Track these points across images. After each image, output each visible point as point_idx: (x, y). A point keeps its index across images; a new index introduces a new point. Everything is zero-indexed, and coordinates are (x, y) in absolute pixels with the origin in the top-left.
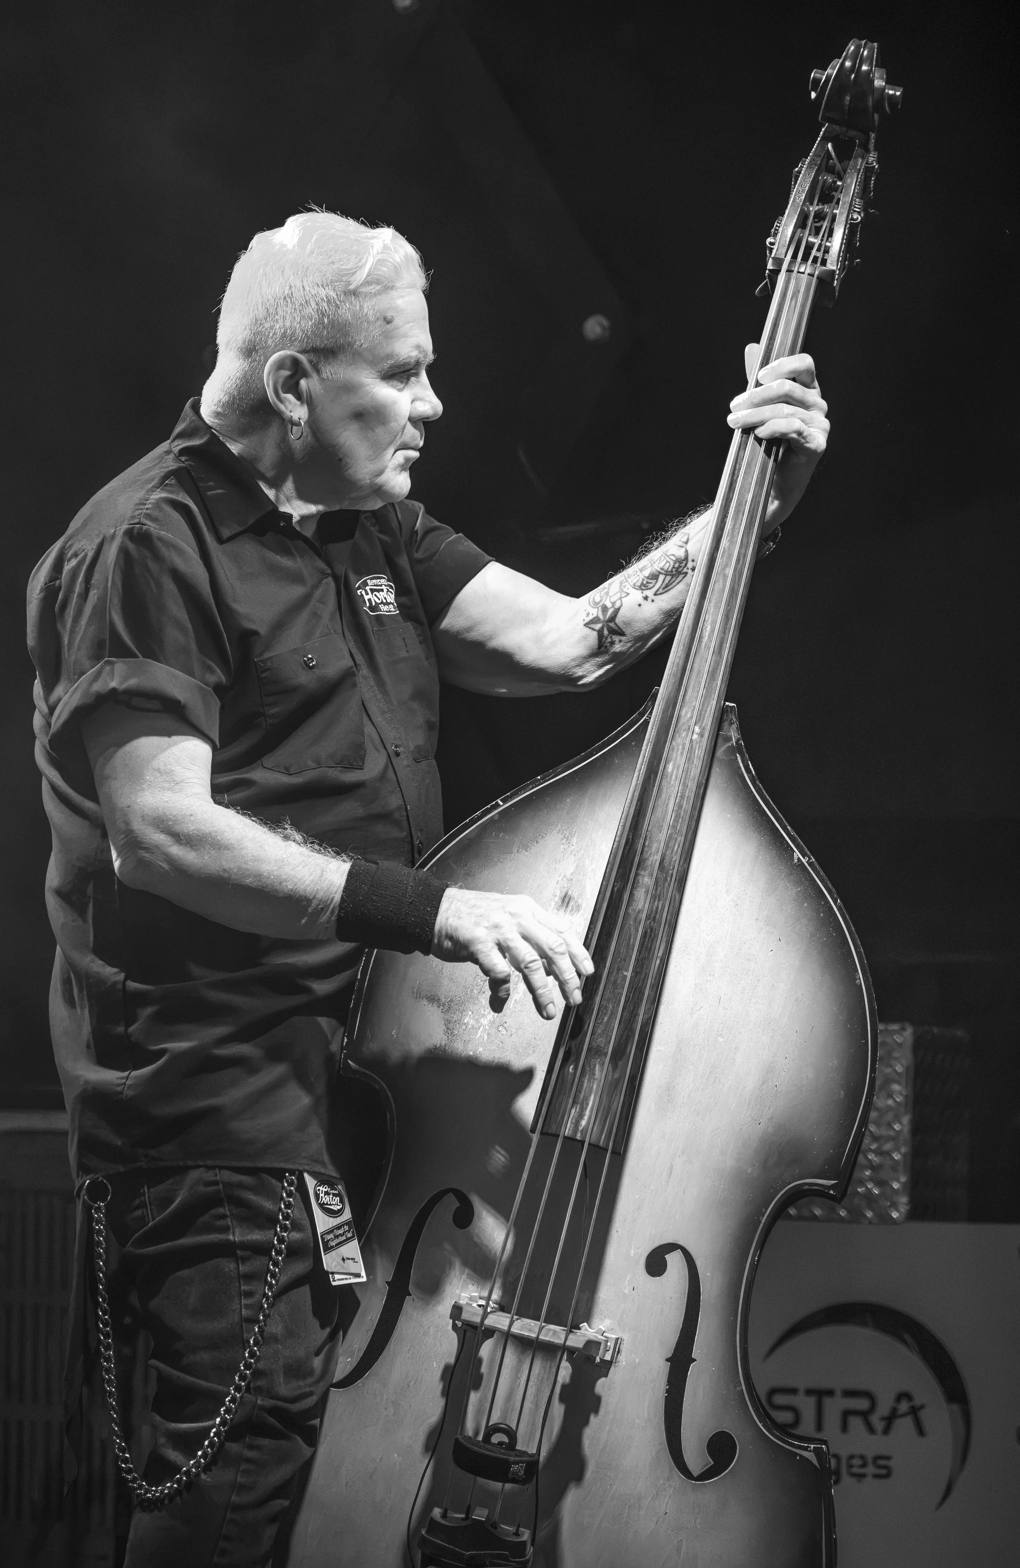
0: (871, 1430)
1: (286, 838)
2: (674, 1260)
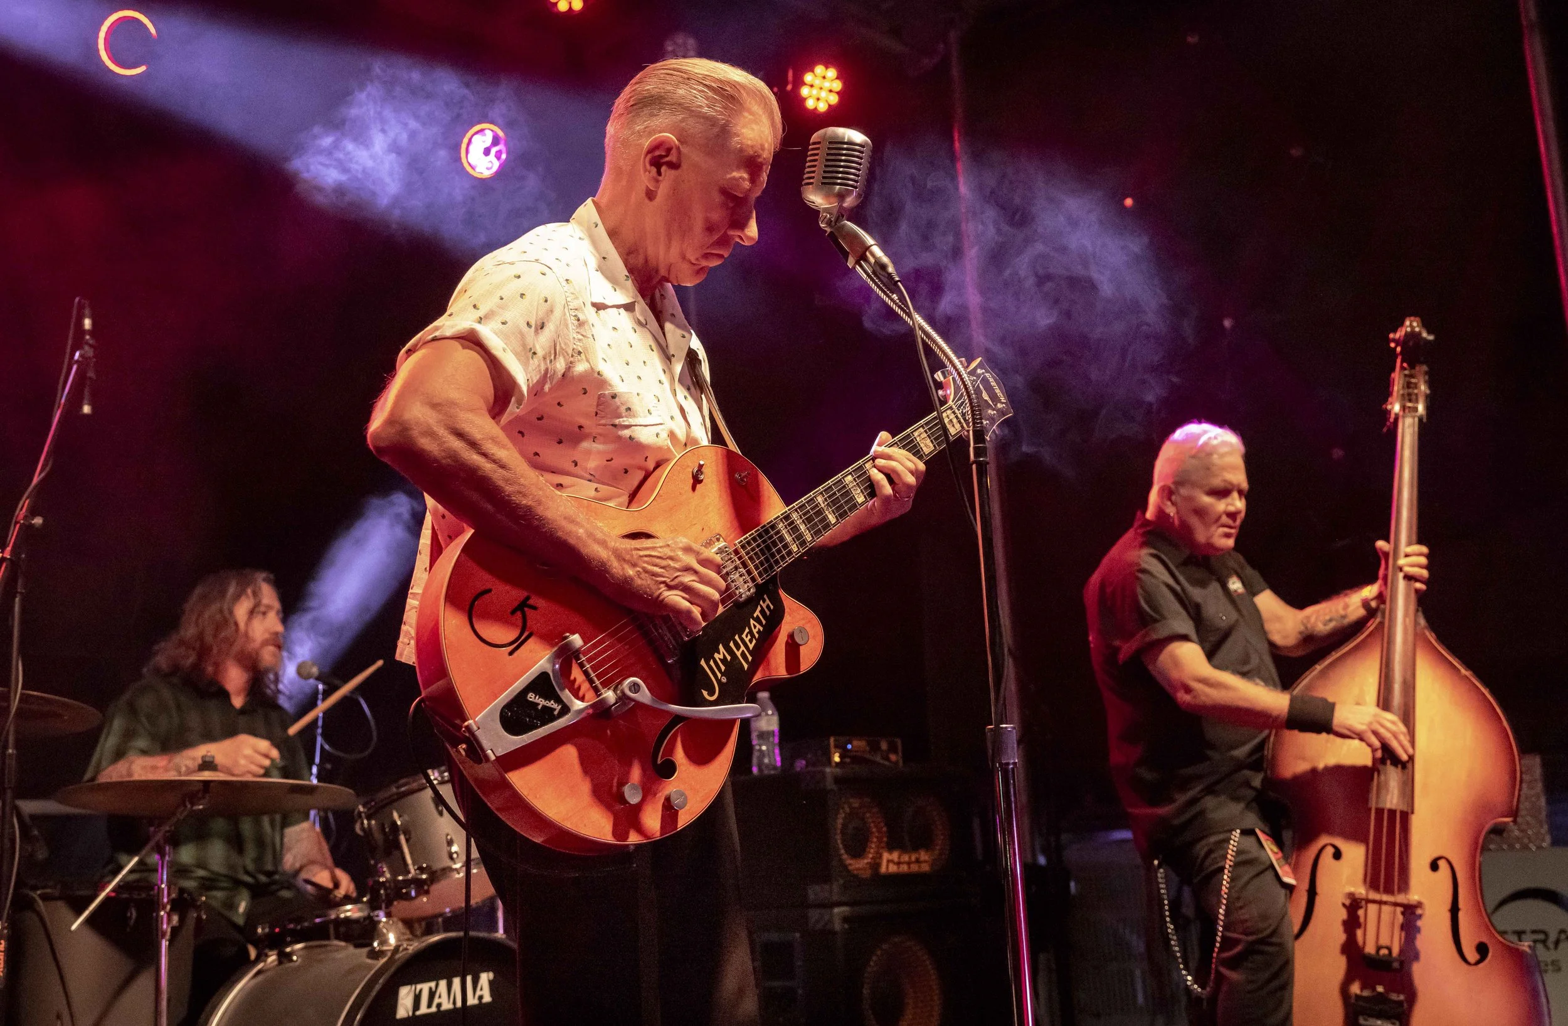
0: (1548, 948)
1: (1257, 684)
2: (1442, 864)
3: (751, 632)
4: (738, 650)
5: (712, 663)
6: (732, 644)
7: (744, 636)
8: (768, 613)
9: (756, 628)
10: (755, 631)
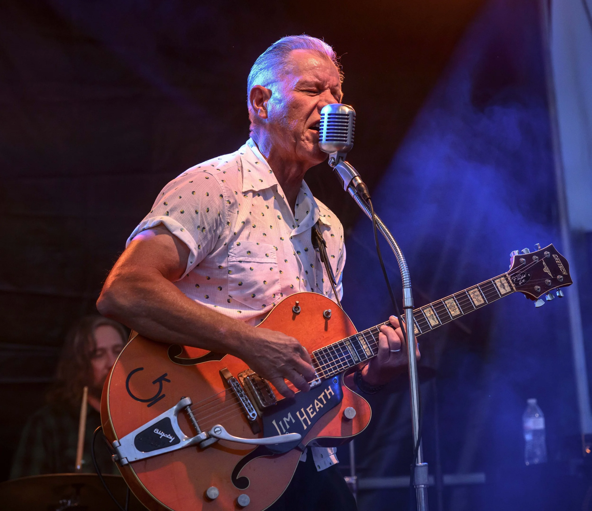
3: (314, 408)
4: (302, 417)
5: (281, 423)
6: (298, 413)
7: (308, 409)
8: (329, 397)
9: (318, 405)
10: (317, 407)
